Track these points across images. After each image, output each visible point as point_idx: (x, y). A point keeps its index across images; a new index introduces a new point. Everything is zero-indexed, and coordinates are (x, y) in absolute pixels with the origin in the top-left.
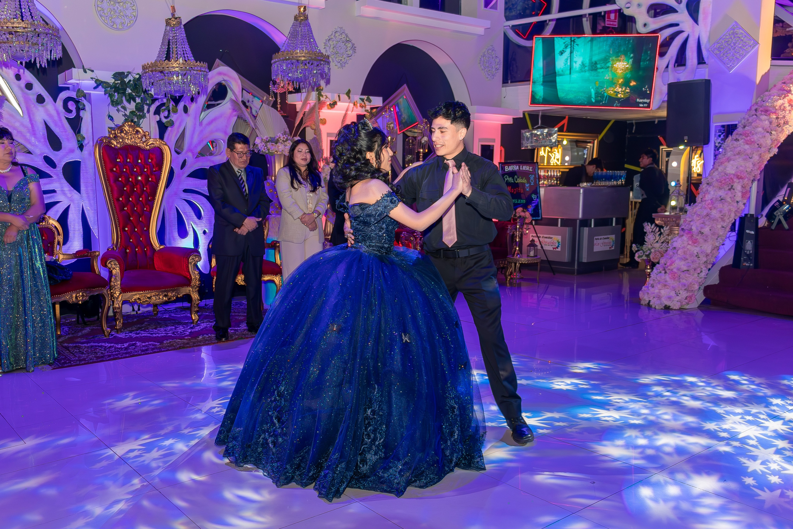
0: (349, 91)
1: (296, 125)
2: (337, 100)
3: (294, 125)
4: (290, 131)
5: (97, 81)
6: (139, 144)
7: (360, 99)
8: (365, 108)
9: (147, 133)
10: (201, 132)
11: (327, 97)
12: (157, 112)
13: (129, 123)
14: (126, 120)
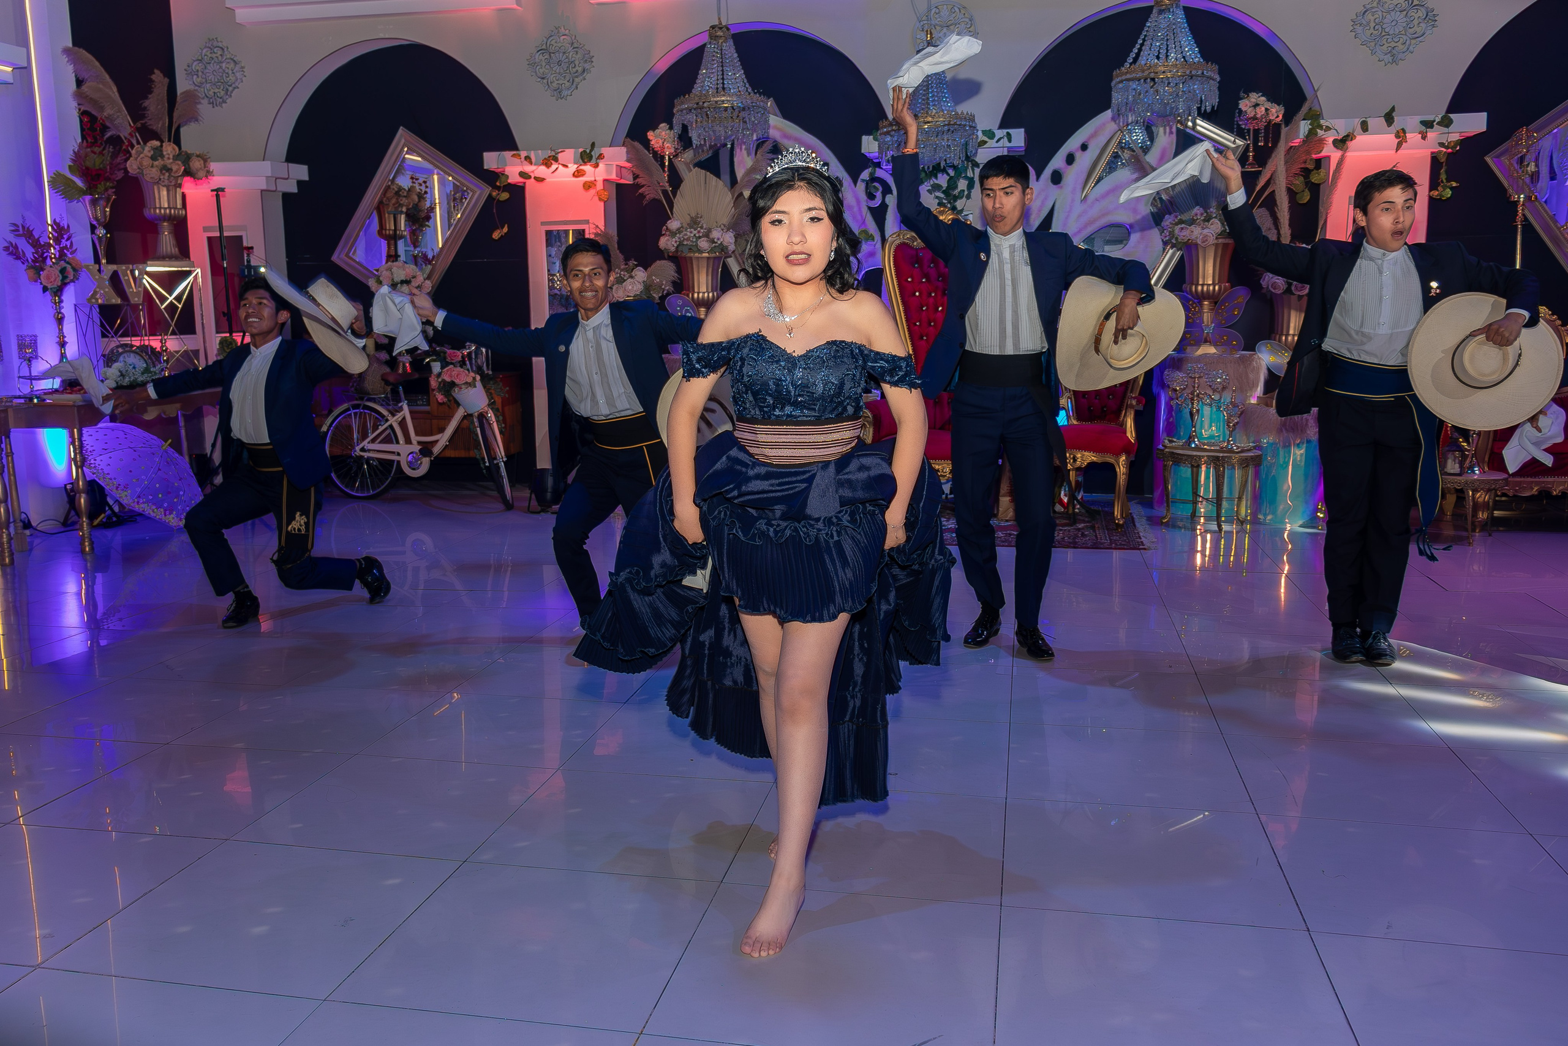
0: (1392, 110)
2: (1357, 130)
7: (1423, 122)
10: (1086, 211)
11: (1328, 129)
14: (940, 204)
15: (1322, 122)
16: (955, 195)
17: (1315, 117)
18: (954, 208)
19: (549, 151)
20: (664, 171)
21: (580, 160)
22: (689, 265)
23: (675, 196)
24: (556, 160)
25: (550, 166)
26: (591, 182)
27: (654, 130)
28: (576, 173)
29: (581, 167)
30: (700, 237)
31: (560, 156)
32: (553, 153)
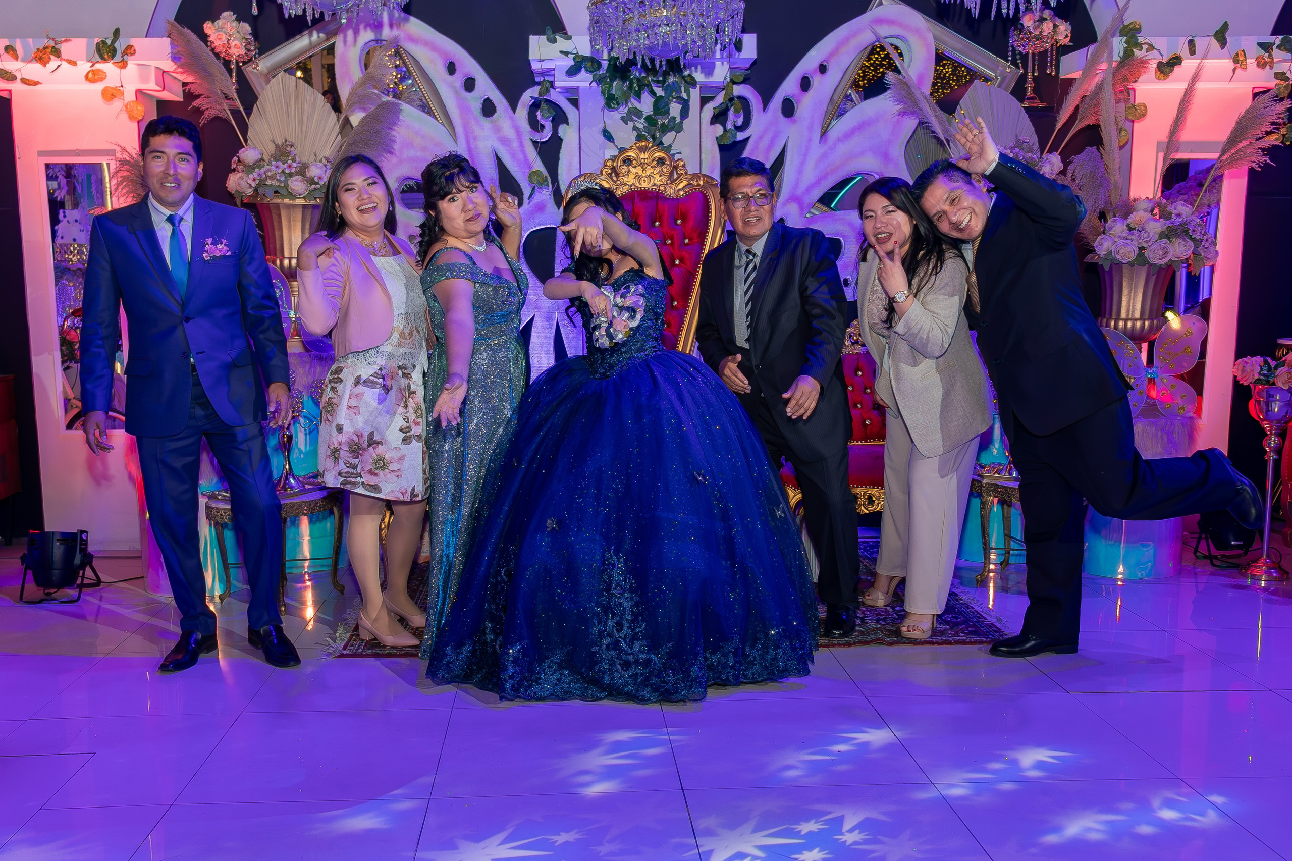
0: (1225, 26)
1: (1059, 125)
2: (1184, 51)
3: (1055, 125)
4: (1039, 141)
5: (577, 56)
6: (662, 188)
7: (1260, 45)
8: (1271, 67)
9: (681, 163)
10: (824, 156)
11: (1151, 47)
12: (719, 117)
13: (644, 144)
14: (640, 138)
15: (1140, 40)
16: (663, 123)
17: (1131, 33)
18: (661, 143)
19: (46, 41)
20: (231, 76)
21: (97, 55)
22: (275, 217)
23: (249, 114)
24: (57, 53)
25: (48, 62)
26: (116, 88)
27: (213, 22)
28: (90, 75)
29: (98, 66)
30: (291, 175)
31: (64, 48)
32: (52, 43)
